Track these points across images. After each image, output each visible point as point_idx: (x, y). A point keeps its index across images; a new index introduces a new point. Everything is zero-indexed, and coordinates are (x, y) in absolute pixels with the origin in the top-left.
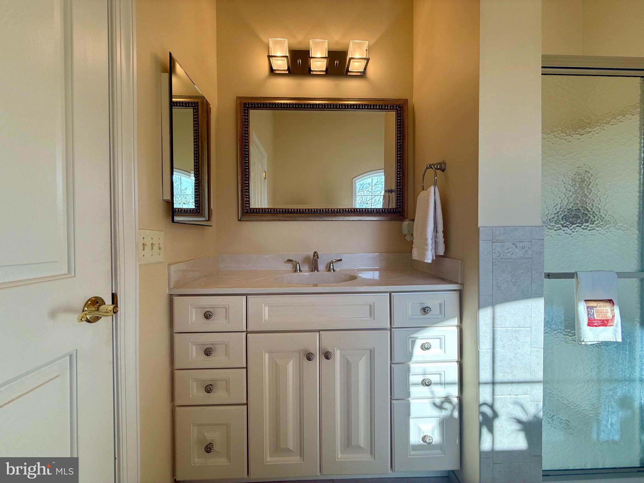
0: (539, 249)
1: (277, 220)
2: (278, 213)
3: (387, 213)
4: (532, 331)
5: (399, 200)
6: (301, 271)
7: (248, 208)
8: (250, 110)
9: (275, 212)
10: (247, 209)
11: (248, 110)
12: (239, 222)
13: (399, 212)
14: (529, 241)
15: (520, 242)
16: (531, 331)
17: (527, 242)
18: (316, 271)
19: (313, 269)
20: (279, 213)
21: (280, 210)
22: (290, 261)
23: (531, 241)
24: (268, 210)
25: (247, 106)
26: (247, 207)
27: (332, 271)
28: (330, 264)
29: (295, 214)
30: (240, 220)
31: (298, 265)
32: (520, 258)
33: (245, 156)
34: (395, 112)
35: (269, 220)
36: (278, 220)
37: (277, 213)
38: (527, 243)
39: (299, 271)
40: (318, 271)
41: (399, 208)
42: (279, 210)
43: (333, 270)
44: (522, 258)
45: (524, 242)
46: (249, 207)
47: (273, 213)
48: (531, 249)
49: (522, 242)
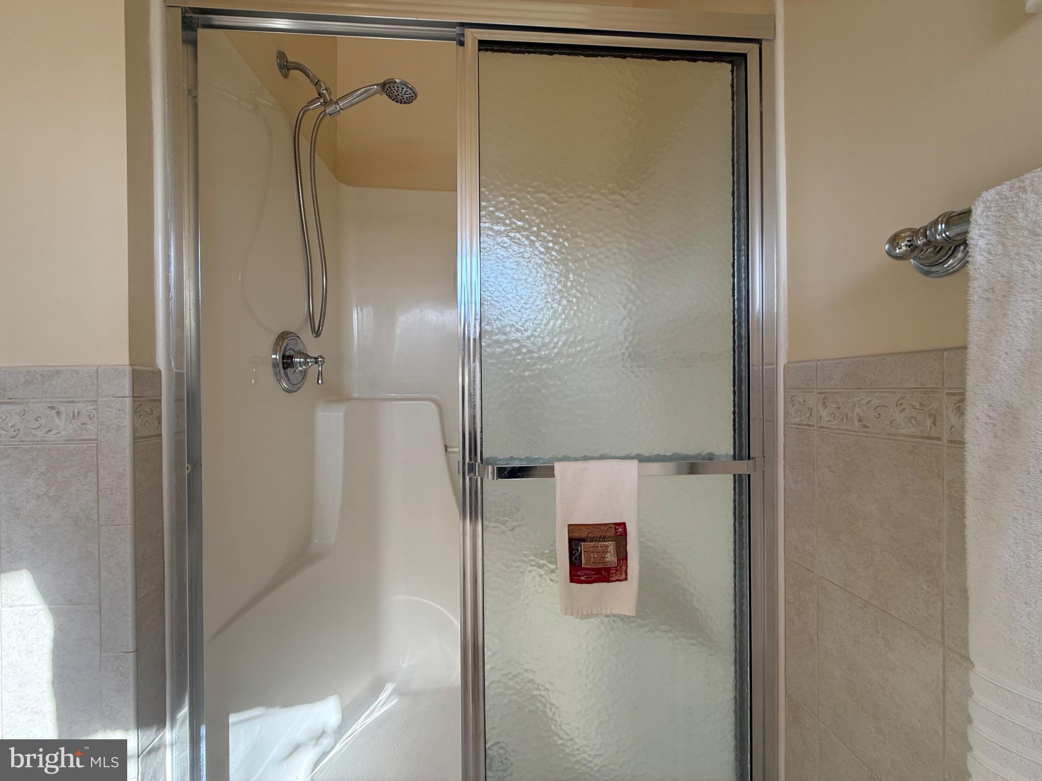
0: (116, 418)
4: (102, 612)
14: (90, 401)
15: (69, 402)
16: (100, 612)
17: (85, 402)
23: (96, 401)
32: (66, 440)
38: (83, 405)
44: (72, 440)
45: (79, 402)
48: (95, 419)
49: (73, 402)
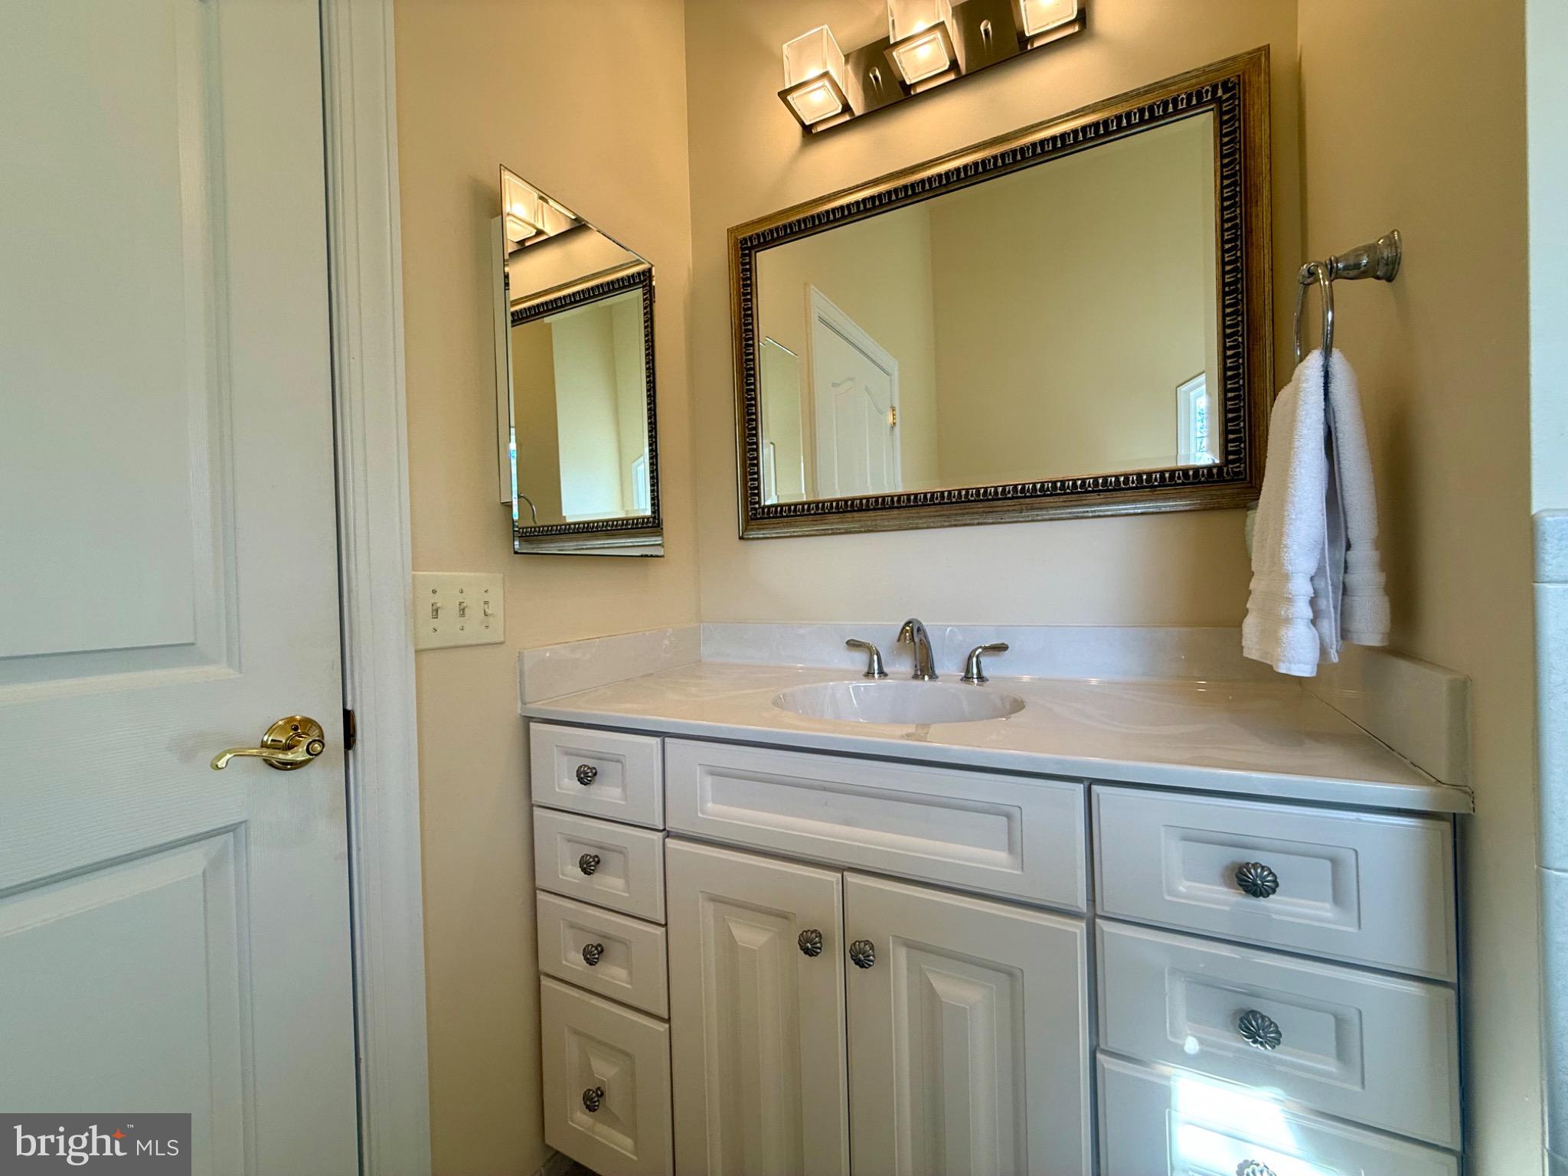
1: (827, 532)
2: (827, 513)
3: (1183, 484)
5: (1233, 432)
6: (886, 675)
7: (757, 506)
8: (756, 252)
9: (820, 511)
10: (756, 509)
11: (749, 255)
12: (742, 542)
13: (1236, 477)
18: (926, 678)
19: (919, 673)
20: (829, 513)
21: (831, 505)
22: (853, 644)
24: (803, 507)
25: (749, 244)
26: (756, 503)
27: (976, 681)
28: (970, 658)
29: (871, 513)
30: (741, 538)
31: (875, 657)
33: (747, 374)
34: (1211, 113)
35: (807, 533)
36: (830, 532)
37: (825, 513)
39: (876, 676)
40: (933, 676)
41: (1233, 462)
42: (829, 504)
43: (980, 677)
46: (759, 502)
47: (815, 514)
